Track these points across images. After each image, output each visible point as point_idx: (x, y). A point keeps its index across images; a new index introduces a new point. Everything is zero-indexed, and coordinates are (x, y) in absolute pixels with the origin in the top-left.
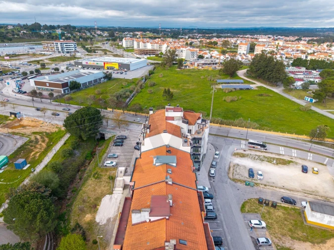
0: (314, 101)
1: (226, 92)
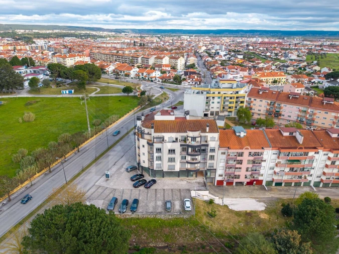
0: (73, 91)
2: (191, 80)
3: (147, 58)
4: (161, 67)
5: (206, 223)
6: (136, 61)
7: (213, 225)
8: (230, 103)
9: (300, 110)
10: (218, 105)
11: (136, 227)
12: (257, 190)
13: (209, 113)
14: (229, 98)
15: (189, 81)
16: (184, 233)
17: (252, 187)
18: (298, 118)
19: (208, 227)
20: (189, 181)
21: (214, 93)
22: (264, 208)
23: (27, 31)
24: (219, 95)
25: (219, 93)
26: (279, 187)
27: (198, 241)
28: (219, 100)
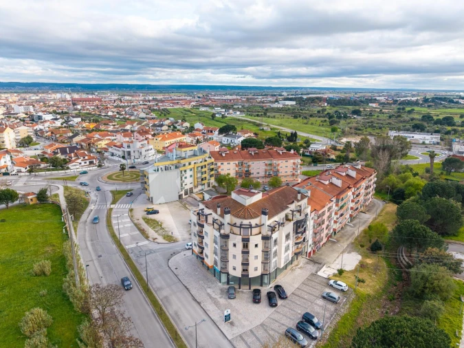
2: (82, 158)
8: (203, 173)
9: (266, 165)
10: (192, 179)
13: (183, 193)
14: (200, 168)
15: (79, 161)
18: (266, 172)
20: (299, 266)
24: (191, 167)
25: (189, 164)
28: (191, 173)
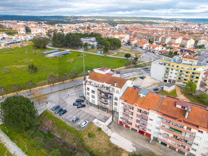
0: (102, 52)
1: (60, 58)
2: (182, 55)
3: (165, 38)
4: (171, 45)
5: (86, 138)
6: (157, 39)
7: (89, 142)
8: (186, 76)
10: (176, 76)
11: (55, 123)
12: (143, 139)
13: (168, 80)
14: (185, 72)
15: (180, 56)
16: (70, 137)
17: (141, 135)
19: (85, 141)
20: (101, 113)
21: (173, 66)
22: (132, 151)
23: (119, 20)
24: (177, 68)
25: (177, 67)
26: (163, 146)
27: (74, 145)
28: (176, 72)
